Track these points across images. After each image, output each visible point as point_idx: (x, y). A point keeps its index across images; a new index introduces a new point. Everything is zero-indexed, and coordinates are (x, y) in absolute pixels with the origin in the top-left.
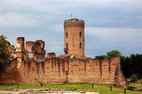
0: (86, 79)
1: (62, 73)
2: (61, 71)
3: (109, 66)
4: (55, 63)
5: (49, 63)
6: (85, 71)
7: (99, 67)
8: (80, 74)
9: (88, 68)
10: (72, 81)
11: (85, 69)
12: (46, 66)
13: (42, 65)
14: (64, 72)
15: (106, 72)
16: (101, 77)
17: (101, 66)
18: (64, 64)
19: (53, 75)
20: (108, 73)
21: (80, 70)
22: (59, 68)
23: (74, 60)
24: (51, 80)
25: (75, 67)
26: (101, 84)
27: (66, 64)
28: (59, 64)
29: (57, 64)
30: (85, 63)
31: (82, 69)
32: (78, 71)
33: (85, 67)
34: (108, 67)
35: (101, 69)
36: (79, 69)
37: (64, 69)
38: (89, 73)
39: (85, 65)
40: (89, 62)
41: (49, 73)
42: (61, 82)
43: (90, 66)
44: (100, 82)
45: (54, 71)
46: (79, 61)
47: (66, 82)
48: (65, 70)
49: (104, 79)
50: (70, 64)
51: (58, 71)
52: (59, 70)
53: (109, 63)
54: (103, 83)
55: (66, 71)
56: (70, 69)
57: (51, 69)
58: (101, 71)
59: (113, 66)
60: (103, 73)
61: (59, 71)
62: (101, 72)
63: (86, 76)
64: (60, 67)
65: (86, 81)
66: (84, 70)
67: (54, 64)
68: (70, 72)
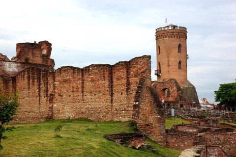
0: (83, 110)
1: (44, 100)
2: (42, 94)
3: (128, 78)
4: (34, 79)
5: (24, 79)
6: (83, 92)
7: (107, 83)
8: (74, 100)
9: (88, 85)
10: (61, 116)
11: (83, 87)
12: (18, 84)
13: (13, 83)
14: (47, 96)
15: (122, 93)
16: (112, 106)
17: (111, 81)
18: (47, 79)
19: (29, 103)
20: (125, 94)
21: (73, 91)
22: (39, 89)
23: (65, 71)
24: (26, 113)
25: (66, 85)
26: (112, 121)
27: (50, 80)
28: (39, 79)
29: (36, 81)
30: (82, 76)
31: (78, 88)
32: (71, 93)
33: (83, 83)
34: (124, 81)
35: (111, 86)
36: (72, 89)
37: (47, 91)
38: (89, 96)
39: (83, 80)
40: (90, 73)
41: (23, 100)
42: (42, 118)
43: (92, 80)
44: (109, 118)
45: (31, 94)
46: (72, 71)
47: (50, 118)
48: (49, 93)
49: (116, 110)
50: (57, 78)
51: (38, 95)
52: (39, 91)
53: (127, 71)
54: (116, 119)
55: (51, 95)
56: (56, 91)
57: (26, 92)
58: (112, 91)
59: (134, 79)
60: (115, 95)
61: (40, 95)
62: (112, 95)
63: (85, 104)
64: (41, 87)
65: (84, 116)
66: (80, 90)
67: (31, 81)
68: (56, 95)
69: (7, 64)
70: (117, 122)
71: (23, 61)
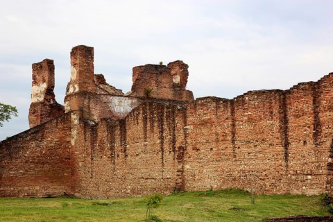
0: (236, 174)
1: (169, 157)
2: (166, 147)
3: (316, 114)
4: (152, 121)
5: (138, 123)
6: (233, 142)
7: (277, 124)
8: (219, 157)
9: (243, 128)
10: (197, 186)
11: (233, 134)
12: (129, 133)
13: (121, 130)
14: (174, 151)
15: (305, 142)
16: (287, 166)
17: (285, 120)
18: (174, 120)
19: (147, 163)
20: (310, 144)
21: (217, 140)
22: (162, 138)
23: (202, 105)
24: (142, 181)
25: (205, 130)
26: (287, 195)
27: (179, 122)
28: (161, 121)
29: (156, 124)
30: (233, 112)
31: (225, 135)
32: (213, 145)
33: (234, 125)
34: (309, 119)
35: (285, 130)
36: (214, 137)
37: (174, 141)
38: (244, 149)
39: (234, 120)
40: (246, 107)
41: (137, 158)
42: (167, 188)
43: (250, 120)
44: (282, 188)
45: (149, 147)
46: (214, 104)
47: (179, 189)
48: (178, 145)
49: (296, 174)
50: (190, 119)
51: (159, 148)
52: (162, 143)
53: (314, 101)
54: (295, 192)
55: (180, 148)
56: (189, 141)
57: (141, 144)
58: (286, 138)
59: (328, 113)
60: (293, 146)
61: (162, 150)
62: (286, 145)
63: (238, 163)
64: (164, 135)
65: (237, 185)
66: (229, 138)
67: (148, 125)
68: (189, 148)
69: (116, 100)
70: (298, 196)
71: (142, 94)
